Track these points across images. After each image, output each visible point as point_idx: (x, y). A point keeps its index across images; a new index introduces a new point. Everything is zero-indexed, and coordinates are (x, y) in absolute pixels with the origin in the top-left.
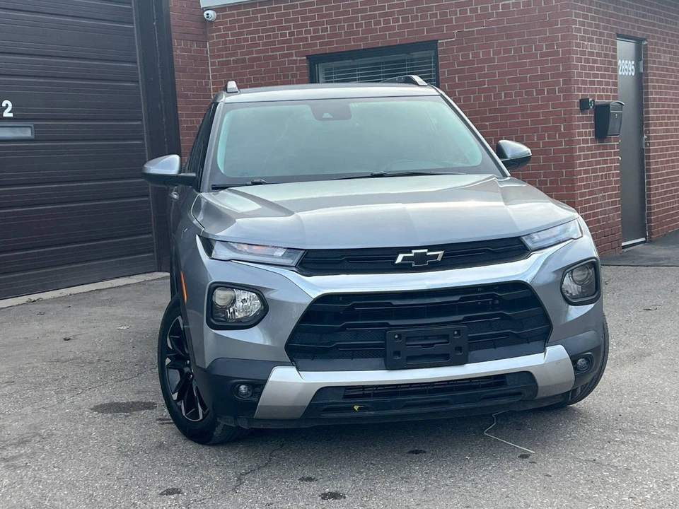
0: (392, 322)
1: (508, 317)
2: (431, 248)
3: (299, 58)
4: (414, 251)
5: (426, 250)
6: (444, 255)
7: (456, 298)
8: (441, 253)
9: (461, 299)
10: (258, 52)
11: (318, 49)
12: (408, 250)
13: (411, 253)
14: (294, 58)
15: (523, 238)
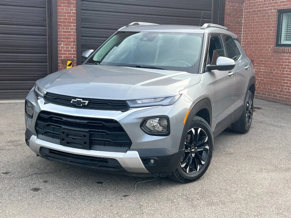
0: (63, 126)
1: (107, 134)
2: (84, 99)
3: (274, 11)
4: (77, 99)
5: (81, 100)
6: (89, 103)
7: (86, 122)
8: (87, 102)
9: (88, 123)
10: (261, 8)
11: (282, 7)
12: (75, 98)
13: (76, 99)
14: (273, 11)
15: (127, 101)
